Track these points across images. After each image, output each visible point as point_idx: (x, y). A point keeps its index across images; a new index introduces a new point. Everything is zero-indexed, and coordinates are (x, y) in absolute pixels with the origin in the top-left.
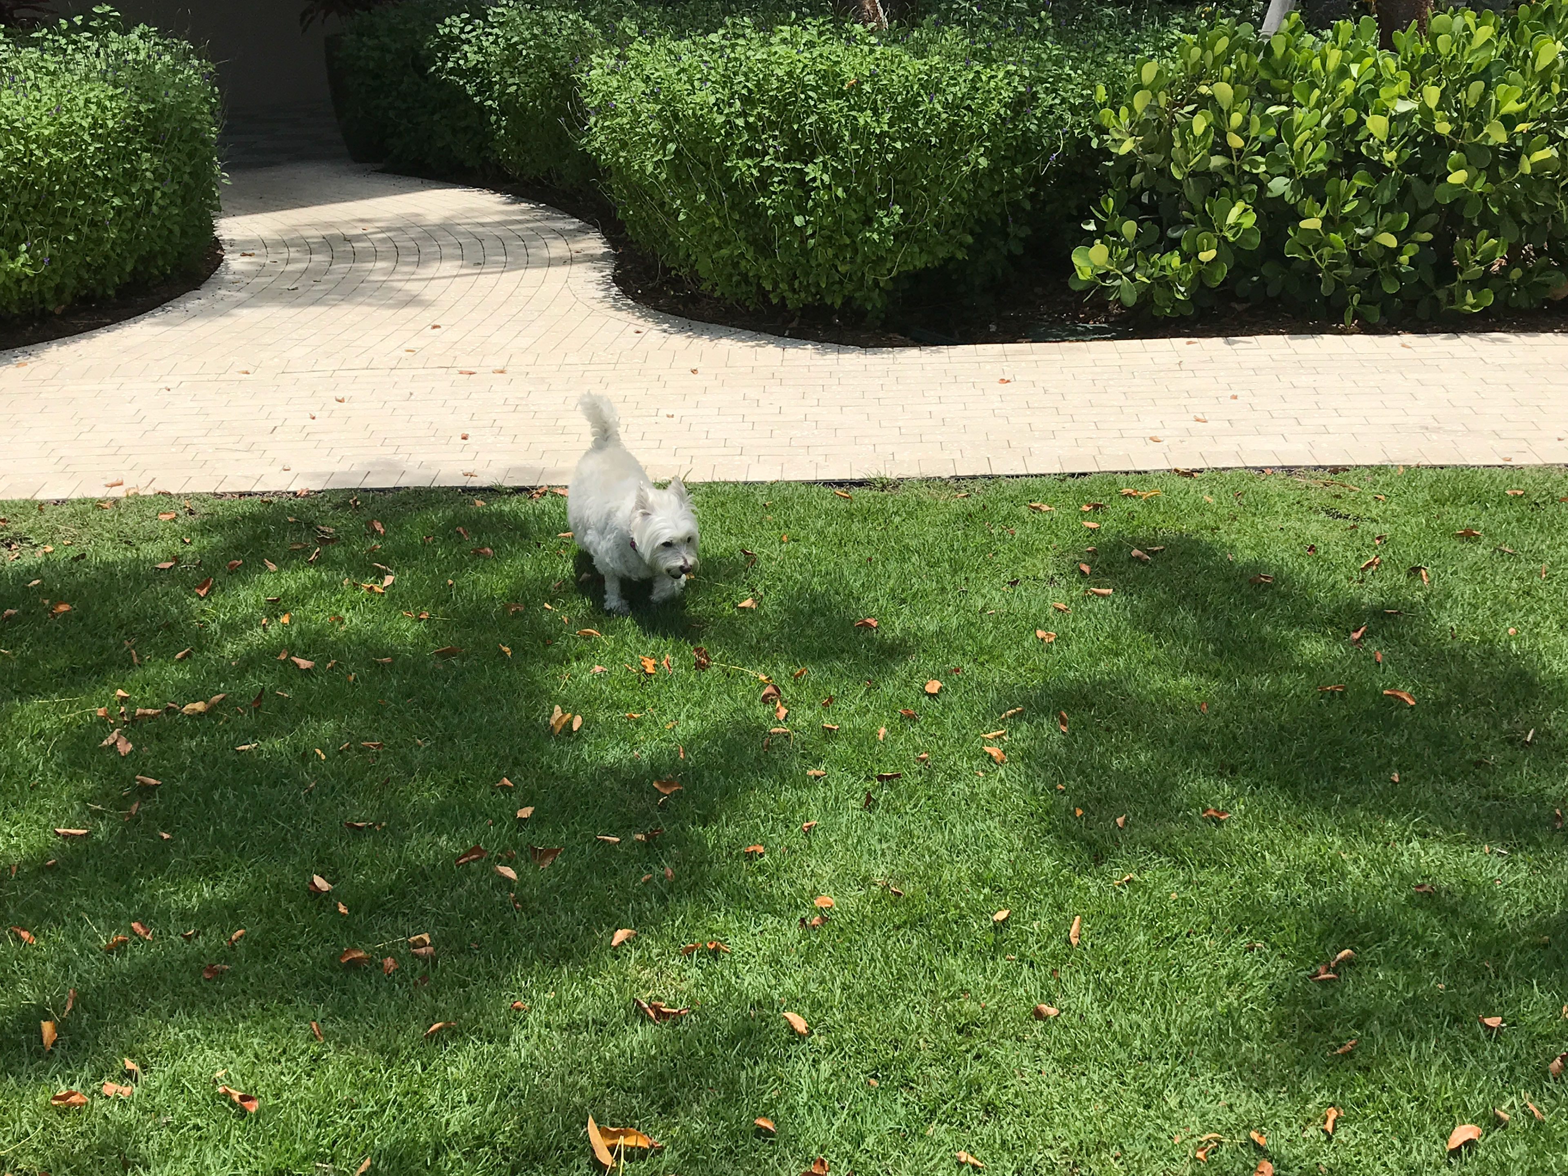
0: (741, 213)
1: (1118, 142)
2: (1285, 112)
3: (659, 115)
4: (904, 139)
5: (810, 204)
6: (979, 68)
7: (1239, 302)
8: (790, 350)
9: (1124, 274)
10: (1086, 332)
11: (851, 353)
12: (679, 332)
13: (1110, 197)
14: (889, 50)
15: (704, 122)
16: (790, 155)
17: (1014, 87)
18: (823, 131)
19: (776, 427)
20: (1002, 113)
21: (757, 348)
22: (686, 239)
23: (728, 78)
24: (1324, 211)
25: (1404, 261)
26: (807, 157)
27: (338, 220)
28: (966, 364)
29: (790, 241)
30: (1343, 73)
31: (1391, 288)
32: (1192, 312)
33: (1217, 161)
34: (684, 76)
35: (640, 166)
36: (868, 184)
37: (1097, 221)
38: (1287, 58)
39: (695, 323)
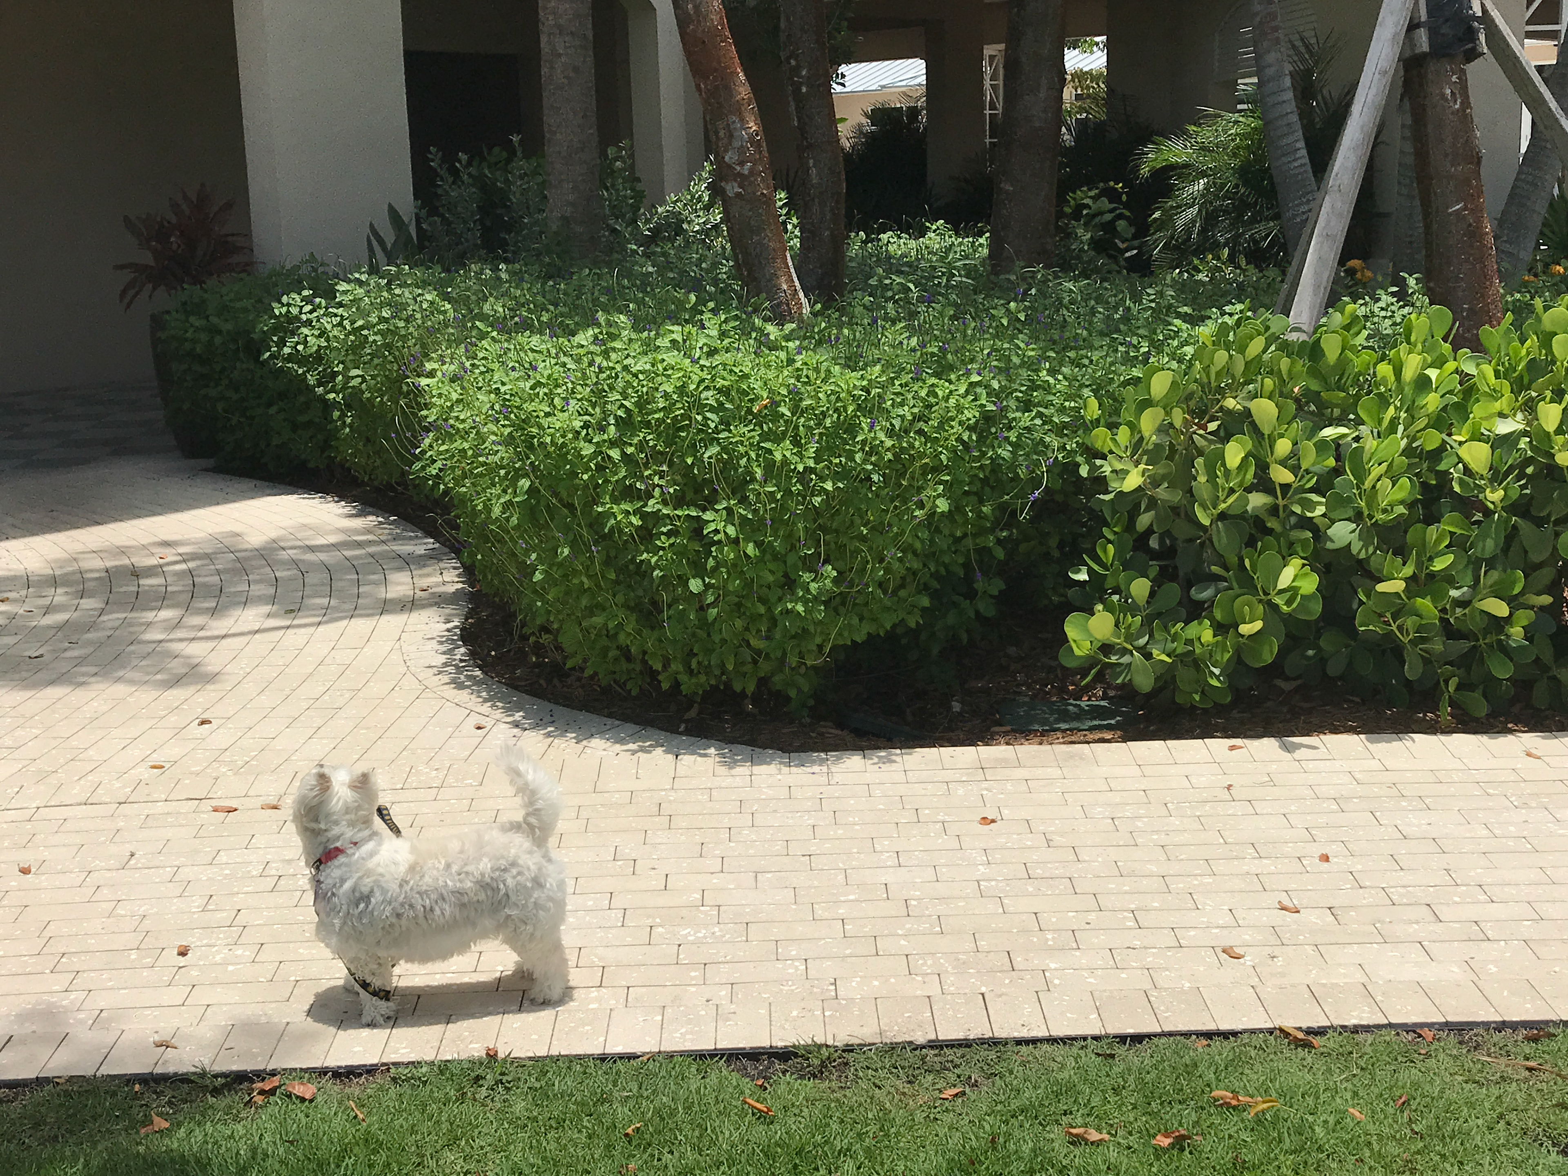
0: (619, 571)
1: (1121, 474)
2: (1344, 436)
3: (509, 441)
4: (836, 477)
5: (711, 563)
6: (934, 380)
7: (1287, 679)
8: (686, 757)
9: (1135, 648)
10: (1081, 715)
11: (769, 764)
12: (536, 726)
13: (1109, 542)
14: (813, 358)
15: (568, 453)
16: (683, 497)
17: (982, 406)
18: (727, 465)
19: (658, 920)
20: (965, 438)
21: (640, 754)
22: (545, 602)
23: (599, 394)
24: (1409, 570)
25: (1516, 632)
26: (706, 499)
27: (134, 543)
28: (930, 786)
29: (684, 610)
30: (1423, 384)
31: (1502, 671)
32: (1229, 699)
33: (1257, 501)
34: (542, 391)
35: (485, 505)
36: (789, 536)
37: (1090, 571)
38: (1342, 363)
39: (559, 710)
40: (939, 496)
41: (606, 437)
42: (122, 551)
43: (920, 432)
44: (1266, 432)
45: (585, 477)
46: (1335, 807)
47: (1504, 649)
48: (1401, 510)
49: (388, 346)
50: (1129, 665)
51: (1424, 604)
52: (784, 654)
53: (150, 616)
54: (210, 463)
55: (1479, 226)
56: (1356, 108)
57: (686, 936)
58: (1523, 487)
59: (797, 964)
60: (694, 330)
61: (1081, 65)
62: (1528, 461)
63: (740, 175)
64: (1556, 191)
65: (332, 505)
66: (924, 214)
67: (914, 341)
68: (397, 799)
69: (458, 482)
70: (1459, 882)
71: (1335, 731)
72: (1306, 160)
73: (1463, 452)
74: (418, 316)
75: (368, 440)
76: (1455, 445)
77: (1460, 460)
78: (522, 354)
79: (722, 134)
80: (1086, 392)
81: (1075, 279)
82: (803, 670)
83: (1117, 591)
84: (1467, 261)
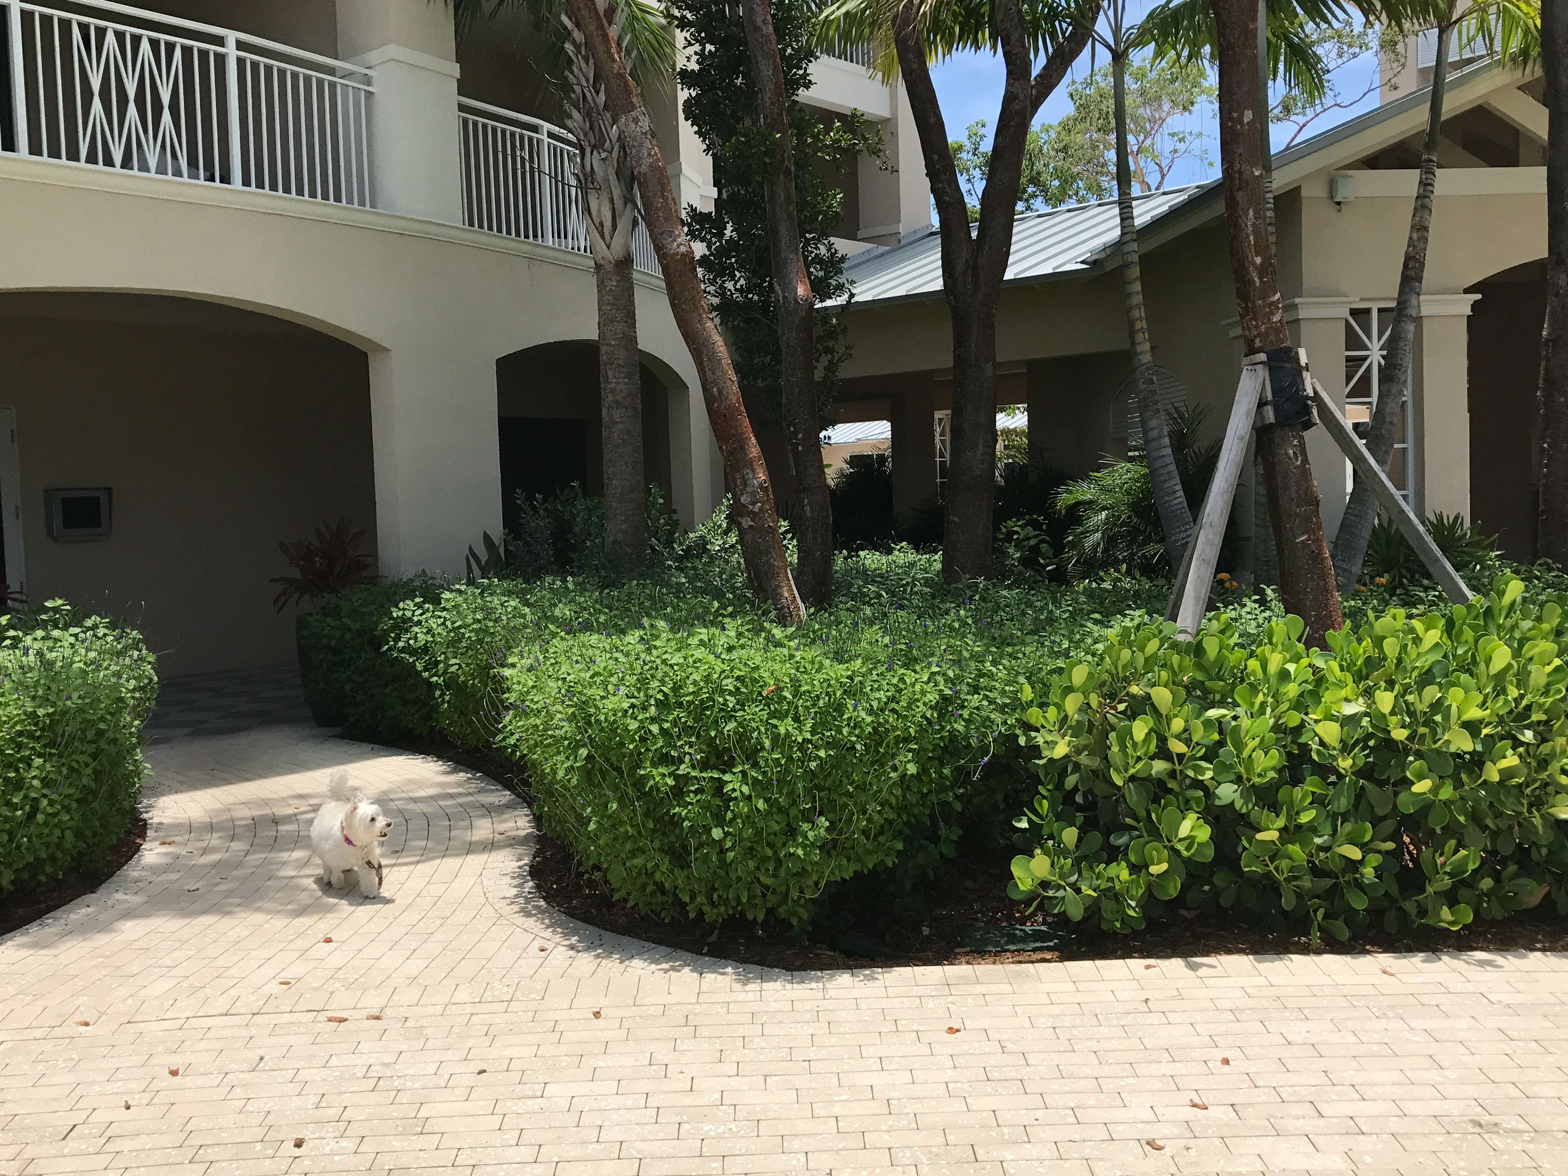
0: (656, 821)
1: (1051, 744)
2: (1224, 716)
3: (572, 718)
4: (828, 746)
5: (729, 815)
6: (902, 671)
7: (1188, 909)
8: (708, 975)
9: (1068, 884)
10: (1026, 938)
11: (776, 981)
12: (587, 949)
13: (1044, 797)
14: (810, 653)
15: (617, 728)
16: (708, 762)
17: (941, 690)
18: (742, 736)
19: (685, 1118)
20: (929, 715)
21: (671, 972)
22: (598, 846)
23: (643, 682)
24: (1281, 822)
25: (1368, 872)
26: (726, 764)
27: (275, 796)
28: (906, 1000)
29: (707, 853)
30: (1284, 676)
31: (1360, 903)
32: (1143, 926)
33: (1159, 766)
34: (598, 680)
35: (552, 769)
36: (791, 793)
37: (1030, 821)
38: (1220, 660)
39: (607, 935)
40: (909, 761)
41: (647, 715)
42: (266, 802)
43: (893, 711)
44: (1164, 713)
45: (631, 747)
46: (1232, 1017)
47: (1359, 885)
48: (1272, 774)
49: (480, 641)
50: (1063, 898)
51: (1294, 849)
52: (788, 888)
53: (285, 856)
54: (338, 730)
55: (1321, 553)
56: (1222, 464)
57: (708, 1132)
58: (1367, 756)
59: (799, 1156)
60: (717, 632)
61: (1007, 424)
62: (1370, 736)
63: (752, 512)
64: (1376, 522)
65: (432, 764)
66: (891, 537)
67: (887, 640)
68: (475, 1011)
69: (531, 749)
70: (1335, 1082)
71: (1229, 952)
72: (1183, 499)
73: (1319, 729)
74: (504, 618)
75: (462, 712)
76: (1312, 722)
77: (1317, 735)
78: (584, 650)
79: (739, 481)
80: (1022, 679)
81: (1009, 588)
82: (802, 901)
83: (1051, 837)
84: (1312, 578)
